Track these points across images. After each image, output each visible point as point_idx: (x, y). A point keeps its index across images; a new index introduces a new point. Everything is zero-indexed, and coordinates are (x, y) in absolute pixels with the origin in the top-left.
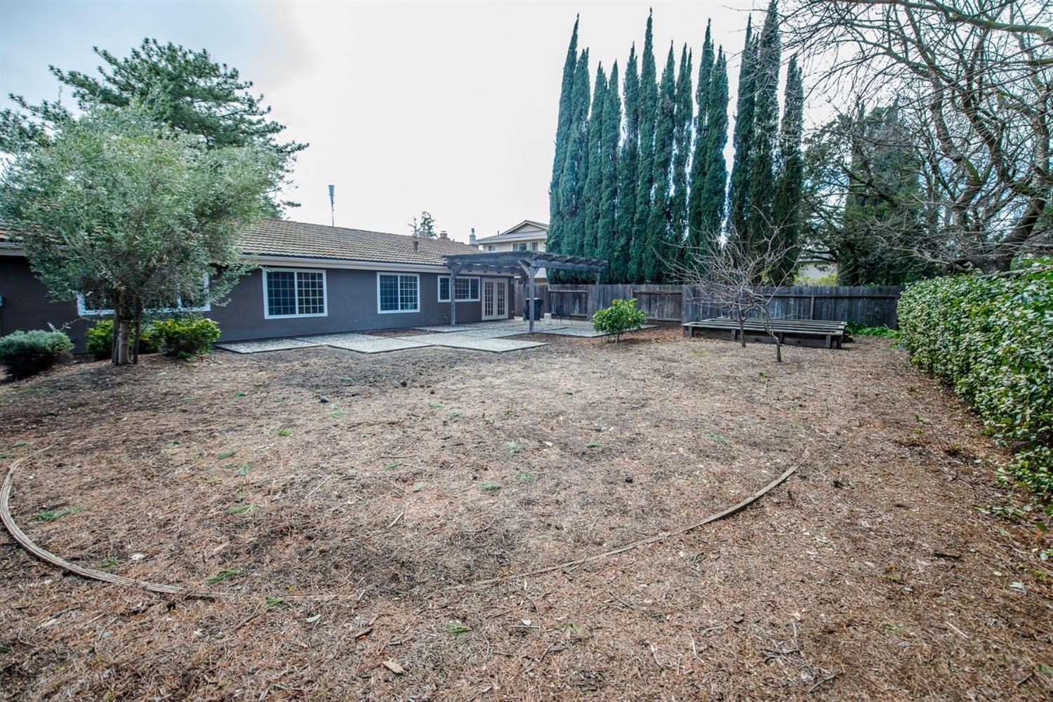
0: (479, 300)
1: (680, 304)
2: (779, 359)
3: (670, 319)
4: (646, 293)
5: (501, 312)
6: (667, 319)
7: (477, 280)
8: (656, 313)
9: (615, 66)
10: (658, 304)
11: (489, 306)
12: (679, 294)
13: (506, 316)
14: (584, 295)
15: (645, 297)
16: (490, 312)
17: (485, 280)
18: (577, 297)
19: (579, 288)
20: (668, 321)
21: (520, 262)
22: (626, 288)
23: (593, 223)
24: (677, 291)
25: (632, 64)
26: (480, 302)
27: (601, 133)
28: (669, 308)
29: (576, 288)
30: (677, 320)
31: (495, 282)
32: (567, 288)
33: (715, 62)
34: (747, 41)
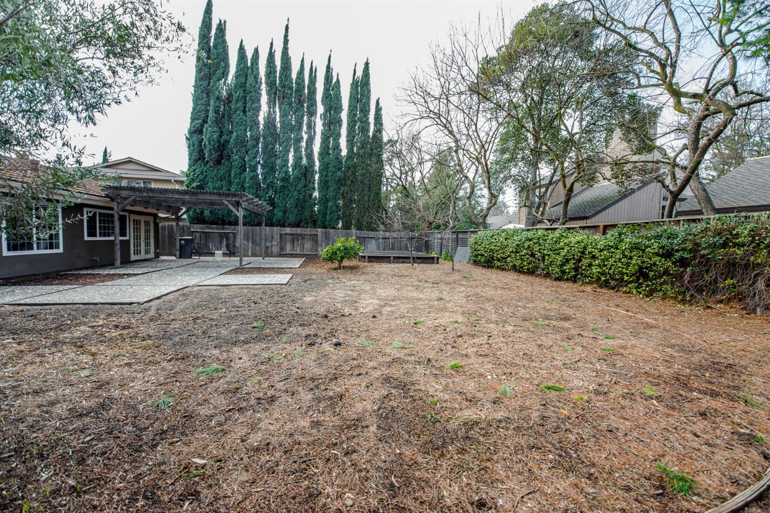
0: (127, 238)
1: (316, 242)
2: (453, 269)
3: (309, 253)
4: (290, 234)
5: (147, 252)
6: (307, 253)
7: (126, 216)
8: (298, 249)
9: (256, 51)
10: (300, 242)
11: (137, 245)
12: (315, 235)
13: (152, 255)
14: (231, 235)
15: (288, 237)
16: (137, 252)
17: (133, 217)
18: (222, 236)
19: (226, 229)
20: (308, 255)
21: (226, 203)
22: (273, 229)
23: (240, 174)
24: (313, 233)
25: (271, 56)
26: (128, 241)
27: (245, 100)
28: (308, 245)
29: (223, 229)
30: (314, 253)
31: (143, 219)
32: (212, 228)
33: (334, 82)
34: (354, 78)
